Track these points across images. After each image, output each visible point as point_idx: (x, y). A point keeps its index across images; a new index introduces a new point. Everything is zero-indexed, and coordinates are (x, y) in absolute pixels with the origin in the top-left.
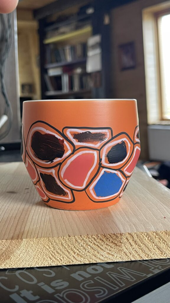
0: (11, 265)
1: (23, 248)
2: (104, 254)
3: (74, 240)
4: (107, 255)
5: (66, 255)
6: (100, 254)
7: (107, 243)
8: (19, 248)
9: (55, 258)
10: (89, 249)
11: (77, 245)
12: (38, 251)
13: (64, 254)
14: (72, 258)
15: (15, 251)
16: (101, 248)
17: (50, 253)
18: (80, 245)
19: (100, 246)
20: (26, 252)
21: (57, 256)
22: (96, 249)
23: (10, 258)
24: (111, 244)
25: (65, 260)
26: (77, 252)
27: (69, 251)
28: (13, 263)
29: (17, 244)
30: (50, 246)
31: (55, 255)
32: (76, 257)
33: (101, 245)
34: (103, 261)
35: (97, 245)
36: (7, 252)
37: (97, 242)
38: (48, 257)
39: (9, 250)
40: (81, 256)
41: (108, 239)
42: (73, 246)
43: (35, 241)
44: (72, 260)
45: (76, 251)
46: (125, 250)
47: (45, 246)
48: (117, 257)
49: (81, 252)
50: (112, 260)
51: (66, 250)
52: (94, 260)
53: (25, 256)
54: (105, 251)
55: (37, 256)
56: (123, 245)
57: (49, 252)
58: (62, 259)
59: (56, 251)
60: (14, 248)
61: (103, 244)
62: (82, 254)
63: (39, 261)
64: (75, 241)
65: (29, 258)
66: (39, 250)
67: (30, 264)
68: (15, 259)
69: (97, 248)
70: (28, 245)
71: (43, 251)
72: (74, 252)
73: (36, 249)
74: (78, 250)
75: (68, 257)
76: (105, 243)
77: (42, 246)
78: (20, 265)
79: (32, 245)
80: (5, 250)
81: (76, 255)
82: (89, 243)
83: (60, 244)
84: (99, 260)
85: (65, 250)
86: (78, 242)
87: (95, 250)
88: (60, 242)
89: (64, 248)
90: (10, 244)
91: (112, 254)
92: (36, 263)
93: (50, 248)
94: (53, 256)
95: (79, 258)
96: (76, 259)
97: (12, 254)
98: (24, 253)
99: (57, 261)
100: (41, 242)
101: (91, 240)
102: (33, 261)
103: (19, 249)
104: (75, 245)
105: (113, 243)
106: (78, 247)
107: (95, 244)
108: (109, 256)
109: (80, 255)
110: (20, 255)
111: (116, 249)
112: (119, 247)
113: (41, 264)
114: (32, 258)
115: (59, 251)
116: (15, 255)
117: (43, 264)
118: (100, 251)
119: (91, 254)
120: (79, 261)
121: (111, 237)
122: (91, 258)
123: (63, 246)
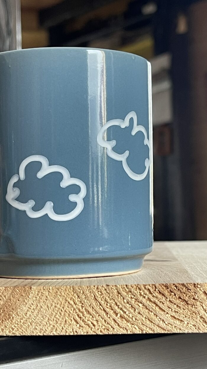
0: (13, 329)
1: (32, 302)
2: (166, 317)
3: (115, 291)
4: (172, 321)
5: (103, 316)
6: (160, 318)
7: (171, 300)
8: (26, 301)
9: (83, 321)
10: (141, 309)
11: (119, 299)
12: (56, 308)
13: (99, 315)
14: (113, 323)
15: (19, 306)
16: (160, 308)
17: (76, 313)
18: (125, 301)
19: (158, 303)
20: (36, 308)
21: (86, 318)
22: (152, 308)
23: (11, 318)
24: (178, 301)
25: (100, 325)
26: (120, 312)
27: (108, 310)
28: (15, 326)
29: (22, 295)
30: (76, 300)
31: (83, 315)
32: (119, 320)
33: (161, 302)
34: (165, 330)
35: (155, 303)
36: (6, 307)
37: (153, 296)
38: (72, 319)
39: (10, 304)
40: (128, 321)
41: (172, 292)
42: (114, 303)
43: (51, 291)
44: (112, 327)
45: (118, 310)
46: (202, 312)
47: (67, 301)
48: (189, 325)
49: (127, 313)
50: (180, 329)
51: (102, 308)
52: (149, 328)
53: (36, 316)
54: (167, 313)
55: (55, 317)
56: (198, 303)
57: (75, 311)
58: (95, 323)
59: (85, 309)
60: (18, 302)
61: (164, 300)
62: (129, 316)
63: (57, 324)
64: (117, 294)
65: (42, 319)
66: (58, 306)
67: (43, 330)
68: (19, 321)
69: (154, 308)
70: (40, 297)
71: (65, 309)
72: (115, 312)
73: (54, 304)
74: (121, 309)
75: (105, 321)
76: (167, 298)
77: (63, 299)
78: (26, 330)
79: (47, 297)
80: (3, 304)
81: (119, 318)
82: (141, 298)
83: (93, 299)
84: (158, 327)
85: (100, 308)
86: (121, 296)
87: (151, 310)
88: (92, 295)
89: (99, 304)
90: (11, 294)
91: (181, 318)
92: (52, 329)
93: (75, 304)
94: (81, 318)
95: (124, 323)
96: (119, 325)
97: (14, 312)
98: (33, 311)
99: (87, 327)
100: (60, 293)
101: (144, 294)
102: (48, 325)
103: (26, 304)
104: (117, 300)
105: (181, 300)
106: (122, 304)
107: (150, 301)
108: (175, 322)
109: (125, 318)
110: (26, 314)
111: (186, 310)
112: (192, 307)
113: (61, 331)
114: (47, 319)
115: (90, 310)
116: (19, 313)
117: (64, 331)
118: (159, 312)
119: (144, 316)
120: (123, 328)
121: (177, 290)
122: (144, 325)
123: (98, 302)
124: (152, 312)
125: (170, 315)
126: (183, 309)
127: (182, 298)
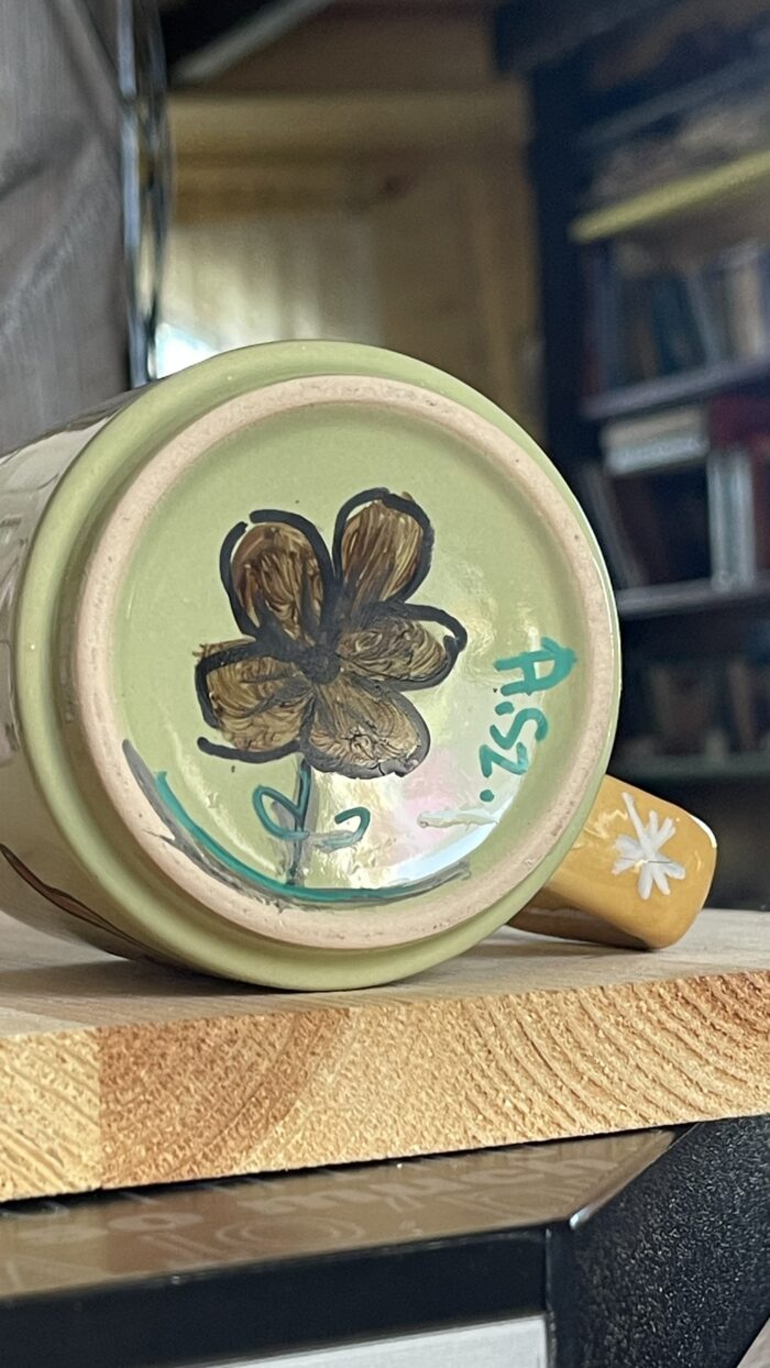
0: (298, 1149)
1: (352, 1057)
2: (705, 1075)
3: (575, 1008)
5: (544, 1087)
6: (688, 1079)
7: (715, 1022)
9: (493, 1105)
10: (642, 1054)
13: (534, 1083)
15: (315, 1072)
16: (690, 1049)
17: (473, 1080)
20: (364, 1074)
22: (669, 1050)
23: (293, 1111)
25: (539, 1112)
26: (588, 1070)
29: (322, 1037)
30: (473, 1043)
31: (492, 1088)
32: (586, 1094)
33: (689, 1031)
34: (703, 1112)
35: (675, 1034)
36: (278, 1078)
37: (671, 1015)
38: (462, 1098)
39: (289, 1069)
40: (608, 1094)
41: (717, 1000)
42: (572, 1041)
43: (404, 1017)
44: (568, 1116)
45: (583, 1065)
49: (607, 1071)
50: (739, 1106)
51: (541, 1061)
52: (663, 1109)
54: (707, 1062)
55: (416, 1096)
59: (497, 1067)
60: (312, 1058)
61: (699, 1024)
62: (611, 1080)
63: (424, 1121)
64: (580, 1015)
65: (381, 1106)
67: (382, 1141)
68: (314, 1118)
69: (674, 1050)
71: (443, 1071)
72: (575, 1070)
74: (590, 1060)
76: (705, 1018)
78: (337, 1148)
79: (392, 1037)
82: (640, 1024)
83: (515, 1033)
84: (684, 1107)
85: (536, 1061)
86: (590, 1019)
87: (666, 1056)
88: (515, 1022)
89: (532, 1049)
90: (289, 1037)
91: (740, 1075)
92: (410, 1136)
93: (470, 1052)
94: (485, 1094)
95: (598, 1102)
96: (585, 1108)
97: (300, 1090)
99: (504, 1120)
101: (648, 1010)
102: (399, 1124)
103: (335, 1062)
104: (581, 1034)
105: (738, 1021)
106: (593, 1048)
107: (664, 1028)
108: (726, 1086)
109: (601, 1087)
110: (336, 1094)
111: (752, 1051)
114: (393, 1107)
115: (509, 1067)
117: (441, 1139)
118: (685, 1060)
120: (597, 1116)
121: (729, 992)
122: (651, 1102)
123: (529, 1043)
124: (669, 1062)
125: (712, 1068)
126: (746, 1047)
127: (742, 1016)
